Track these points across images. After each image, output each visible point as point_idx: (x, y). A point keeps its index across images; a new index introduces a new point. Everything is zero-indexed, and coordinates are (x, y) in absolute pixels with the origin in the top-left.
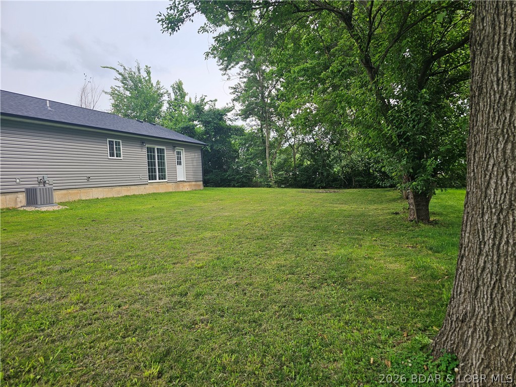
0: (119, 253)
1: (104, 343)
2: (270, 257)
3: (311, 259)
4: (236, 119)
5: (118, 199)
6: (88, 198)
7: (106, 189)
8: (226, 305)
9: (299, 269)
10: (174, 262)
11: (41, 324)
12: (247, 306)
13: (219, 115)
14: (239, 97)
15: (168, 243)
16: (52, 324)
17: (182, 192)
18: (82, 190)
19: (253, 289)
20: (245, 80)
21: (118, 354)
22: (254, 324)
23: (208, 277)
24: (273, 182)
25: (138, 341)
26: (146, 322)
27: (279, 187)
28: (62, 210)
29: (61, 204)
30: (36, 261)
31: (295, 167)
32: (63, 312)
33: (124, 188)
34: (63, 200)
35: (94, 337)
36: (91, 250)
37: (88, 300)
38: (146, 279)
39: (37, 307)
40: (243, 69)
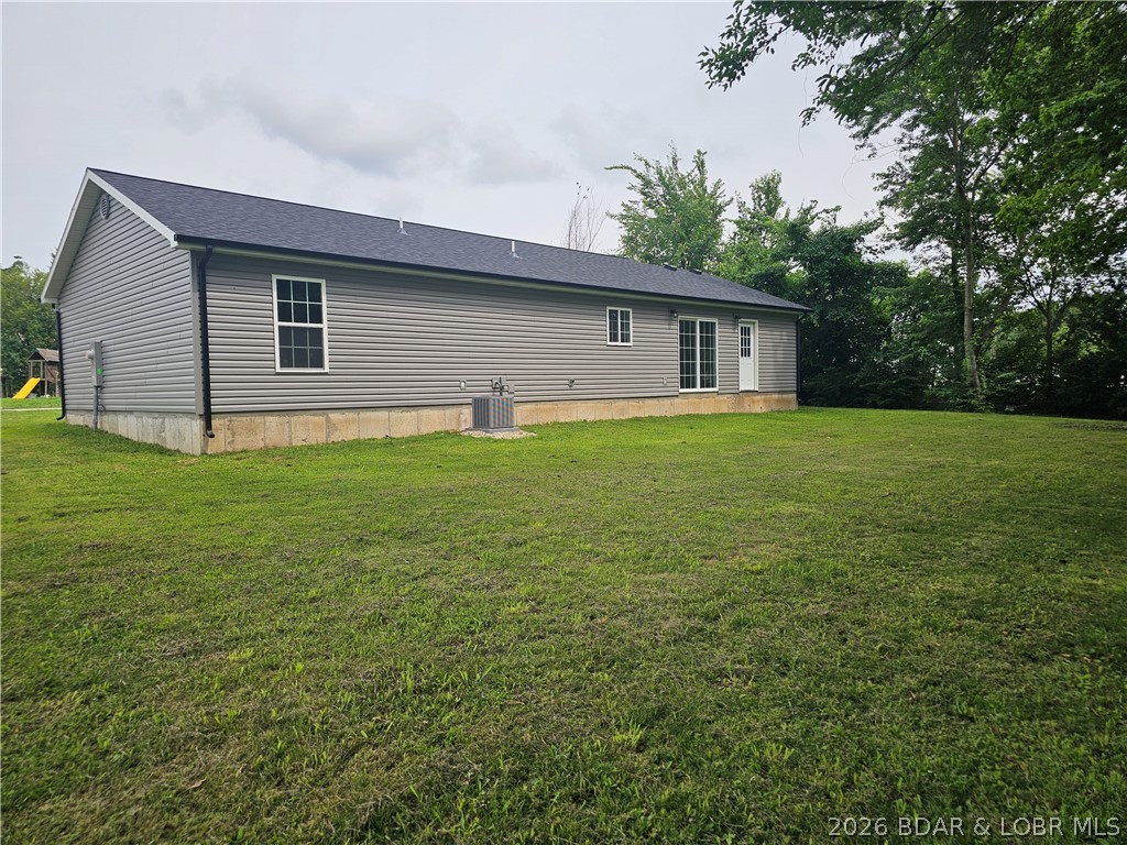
0: (607, 524)
1: (558, 672)
2: (929, 572)
3: (1043, 593)
4: (887, 248)
5: (621, 423)
6: (568, 420)
7: (600, 404)
8: (796, 655)
9: (999, 609)
10: (705, 553)
11: (472, 623)
12: (842, 665)
13: (845, 241)
14: (897, 195)
15: (701, 517)
16: (487, 626)
17: (749, 414)
18: (560, 404)
19: (864, 634)
20: (915, 153)
21: (576, 695)
22: (849, 704)
23: (770, 593)
24: (981, 397)
25: (613, 681)
26: (632, 652)
27: (999, 410)
28: (526, 439)
29: (525, 428)
30: (478, 522)
31: (1050, 361)
32: (505, 610)
33: (632, 402)
34: (529, 422)
35: (544, 658)
36: (562, 514)
37: (545, 598)
38: (646, 578)
39: (469, 595)
40: (911, 127)
